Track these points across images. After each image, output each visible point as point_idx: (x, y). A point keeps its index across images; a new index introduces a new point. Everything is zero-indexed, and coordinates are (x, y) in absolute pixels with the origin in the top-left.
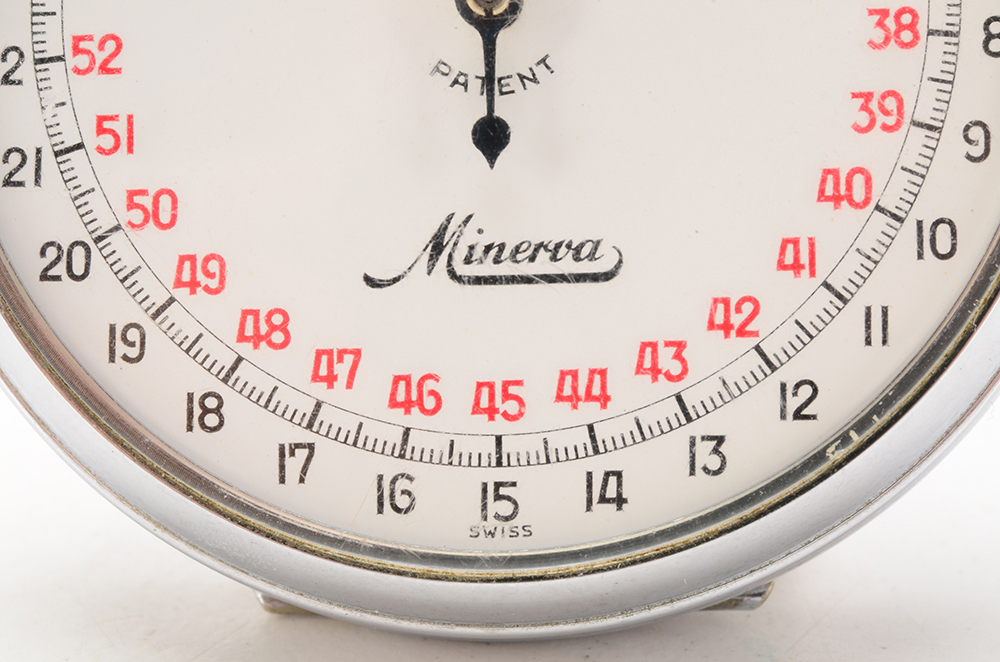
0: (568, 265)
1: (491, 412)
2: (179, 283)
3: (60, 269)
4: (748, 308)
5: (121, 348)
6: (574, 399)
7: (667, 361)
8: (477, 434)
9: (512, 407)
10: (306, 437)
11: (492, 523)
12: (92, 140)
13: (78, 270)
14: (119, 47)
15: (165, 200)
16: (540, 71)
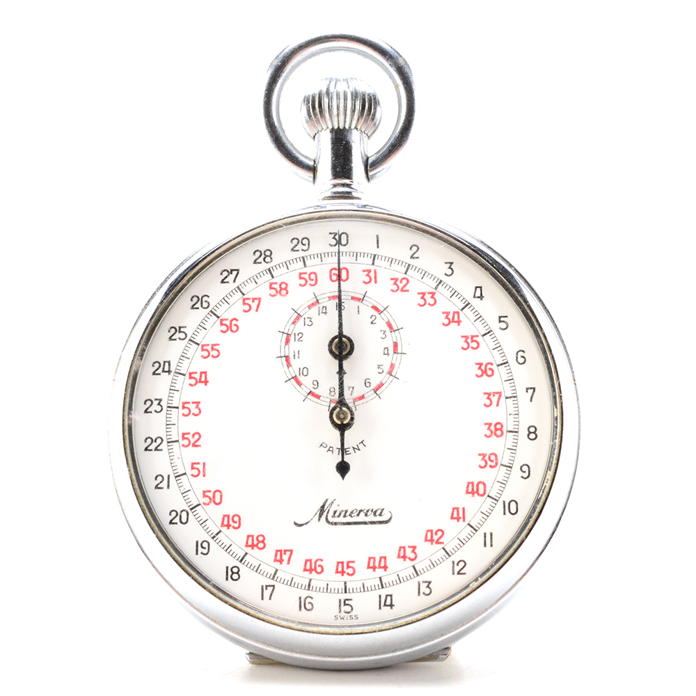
0: (371, 518)
1: (343, 573)
2: (223, 525)
3: (177, 520)
4: (440, 533)
5: (200, 550)
6: (374, 568)
7: (409, 553)
8: (337, 581)
9: (350, 571)
10: (272, 583)
11: (343, 614)
12: (189, 472)
13: (184, 520)
14: (200, 437)
15: (218, 495)
16: (361, 446)
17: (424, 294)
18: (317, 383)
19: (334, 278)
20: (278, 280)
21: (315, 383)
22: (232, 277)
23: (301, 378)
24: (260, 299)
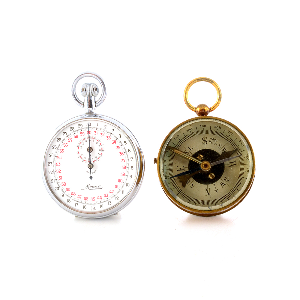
0: (98, 188)
1: (92, 200)
2: (66, 190)
3: (56, 189)
4: (113, 191)
5: (62, 196)
6: (99, 199)
7: (106, 195)
8: (91, 202)
9: (94, 200)
10: (77, 203)
11: (93, 209)
12: (59, 178)
13: (58, 189)
14: (60, 171)
15: (65, 183)
16: (95, 172)
17: (108, 137)
18: (85, 158)
19: (88, 133)
20: (76, 134)
22: (66, 134)
23: (82, 157)
24: (72, 139)
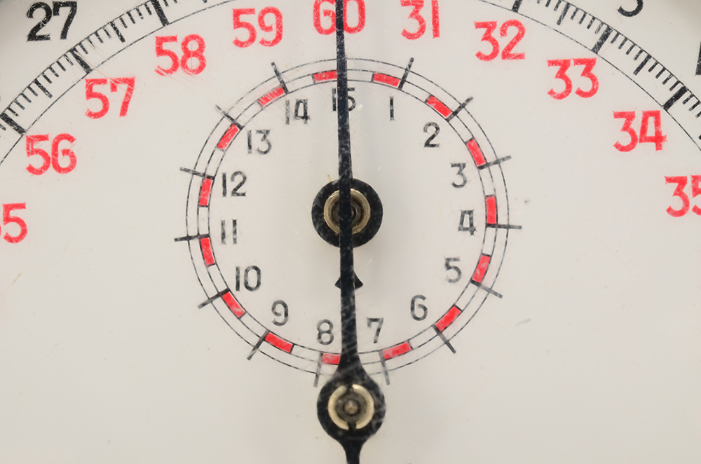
17: (564, 65)
18: (282, 309)
19: (327, 22)
20: (180, 30)
21: (280, 309)
22: (57, 22)
23: (242, 296)
24: (130, 82)
